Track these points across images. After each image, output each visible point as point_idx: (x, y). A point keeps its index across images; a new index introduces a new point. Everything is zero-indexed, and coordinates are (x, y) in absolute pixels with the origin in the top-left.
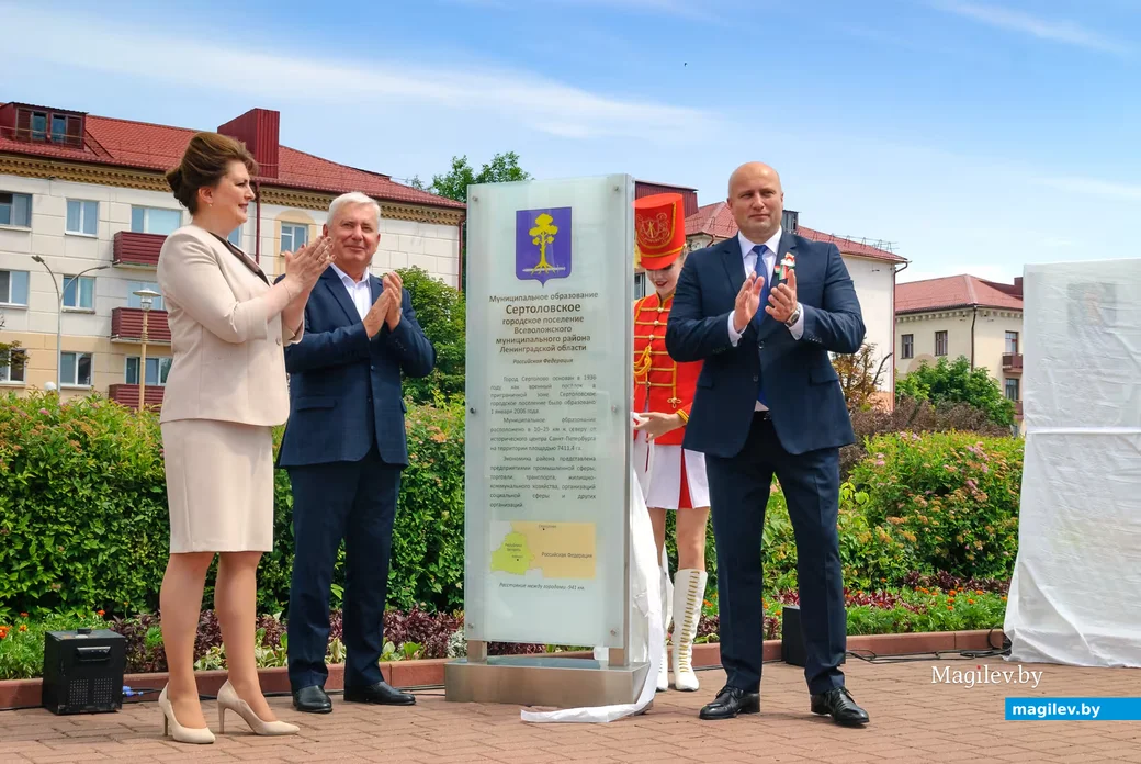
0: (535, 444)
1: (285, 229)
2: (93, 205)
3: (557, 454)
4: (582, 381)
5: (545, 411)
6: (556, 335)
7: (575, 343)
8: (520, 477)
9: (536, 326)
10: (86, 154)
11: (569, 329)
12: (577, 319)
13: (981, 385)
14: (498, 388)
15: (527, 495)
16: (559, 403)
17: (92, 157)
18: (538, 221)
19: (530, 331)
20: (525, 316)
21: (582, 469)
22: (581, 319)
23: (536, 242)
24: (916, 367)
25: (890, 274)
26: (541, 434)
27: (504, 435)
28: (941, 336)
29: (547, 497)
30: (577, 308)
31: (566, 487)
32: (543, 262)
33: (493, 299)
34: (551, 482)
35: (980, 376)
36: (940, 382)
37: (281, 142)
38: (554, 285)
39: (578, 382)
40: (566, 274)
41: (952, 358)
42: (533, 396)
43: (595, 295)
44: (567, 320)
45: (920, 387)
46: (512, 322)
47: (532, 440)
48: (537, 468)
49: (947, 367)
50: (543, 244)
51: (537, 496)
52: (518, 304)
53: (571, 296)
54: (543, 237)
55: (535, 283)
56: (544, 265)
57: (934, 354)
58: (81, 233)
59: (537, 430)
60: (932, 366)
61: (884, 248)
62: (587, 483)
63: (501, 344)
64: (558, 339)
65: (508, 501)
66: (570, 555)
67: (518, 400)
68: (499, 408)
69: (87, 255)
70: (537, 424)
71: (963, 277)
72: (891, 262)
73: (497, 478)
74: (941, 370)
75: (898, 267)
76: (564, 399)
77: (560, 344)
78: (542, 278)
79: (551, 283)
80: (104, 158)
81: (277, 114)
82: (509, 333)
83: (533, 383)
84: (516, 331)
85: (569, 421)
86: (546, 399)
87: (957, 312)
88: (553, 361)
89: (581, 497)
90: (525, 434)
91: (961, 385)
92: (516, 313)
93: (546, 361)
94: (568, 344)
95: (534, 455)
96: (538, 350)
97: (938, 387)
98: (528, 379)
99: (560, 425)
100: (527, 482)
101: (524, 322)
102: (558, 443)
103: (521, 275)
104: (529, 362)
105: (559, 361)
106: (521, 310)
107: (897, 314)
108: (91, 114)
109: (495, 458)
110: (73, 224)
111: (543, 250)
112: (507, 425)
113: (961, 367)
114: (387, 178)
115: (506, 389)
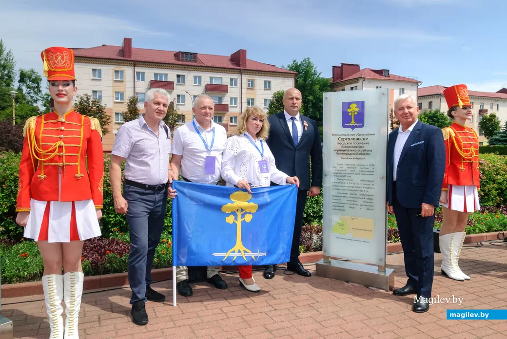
0: (350, 188)
1: (249, 81)
2: (200, 77)
3: (359, 193)
4: (368, 167)
5: (353, 177)
6: (358, 149)
7: (365, 152)
8: (344, 200)
9: (350, 145)
10: (197, 64)
11: (363, 147)
12: (366, 143)
13: (443, 117)
14: (335, 167)
15: (346, 207)
16: (359, 174)
17: (200, 65)
18: (351, 106)
19: (347, 147)
20: (346, 141)
21: (368, 199)
22: (368, 143)
23: (350, 114)
24: (423, 112)
25: (416, 86)
26: (352, 185)
27: (338, 184)
28: (430, 103)
29: (354, 208)
30: (366, 139)
31: (362, 205)
32: (353, 122)
33: (333, 135)
34: (356, 203)
35: (443, 114)
36: (430, 116)
37: (247, 58)
38: (357, 130)
39: (367, 167)
40: (362, 126)
41: (434, 109)
42: (349, 171)
43: (374, 135)
44: (362, 143)
45: (424, 118)
46: (340, 144)
47: (348, 187)
48: (350, 197)
49: (433, 112)
50: (353, 115)
51: (350, 207)
52: (343, 137)
53: (364, 135)
54: (353, 112)
55: (350, 129)
56: (353, 123)
57: (428, 108)
58: (197, 84)
59: (350, 183)
60: (428, 112)
61: (415, 79)
62: (371, 204)
63: (336, 152)
64: (359, 151)
65: (339, 208)
66: (363, 230)
67: (343, 172)
68: (336, 175)
69: (199, 90)
70: (350, 181)
71: (438, 86)
72: (416, 83)
73: (335, 199)
74: (430, 113)
75: (419, 84)
76: (361, 173)
77: (360, 152)
78: (353, 127)
79: (356, 129)
80: (202, 65)
81: (246, 50)
82: (339, 147)
83: (349, 166)
84: (342, 147)
85: (363, 181)
86: (354, 173)
87: (436, 96)
88: (357, 158)
89: (367, 209)
90: (346, 185)
91: (436, 117)
92: (342, 140)
93: (354, 158)
94: (363, 152)
95: (349, 192)
96: (350, 154)
97: (430, 118)
98: (347, 165)
99: (359, 182)
100: (346, 202)
101: (345, 144)
102: (358, 189)
103: (344, 126)
104: (347, 158)
105: (359, 159)
106: (344, 139)
107: (418, 97)
108: (199, 53)
109: (334, 192)
110: (195, 82)
111: (353, 117)
112: (339, 181)
113: (437, 112)
114: (275, 66)
115: (338, 168)
